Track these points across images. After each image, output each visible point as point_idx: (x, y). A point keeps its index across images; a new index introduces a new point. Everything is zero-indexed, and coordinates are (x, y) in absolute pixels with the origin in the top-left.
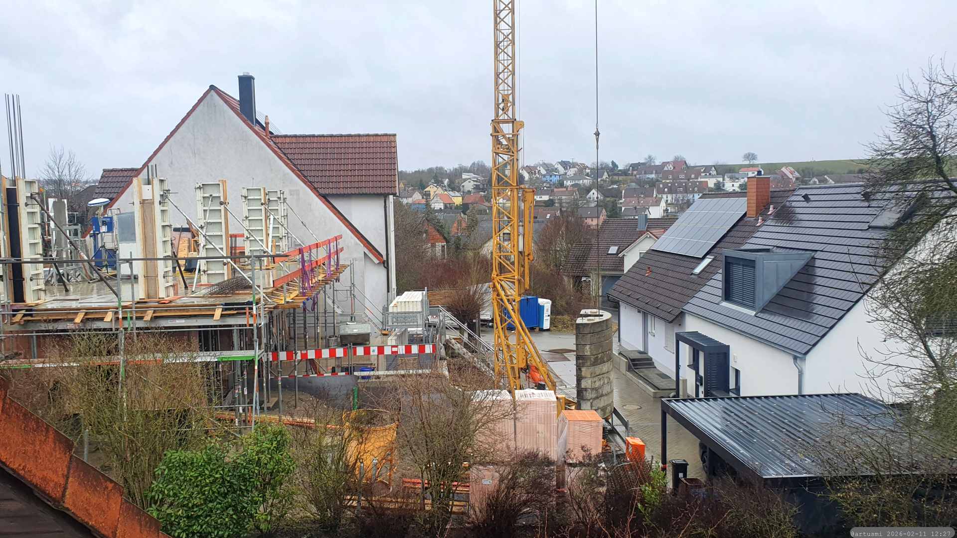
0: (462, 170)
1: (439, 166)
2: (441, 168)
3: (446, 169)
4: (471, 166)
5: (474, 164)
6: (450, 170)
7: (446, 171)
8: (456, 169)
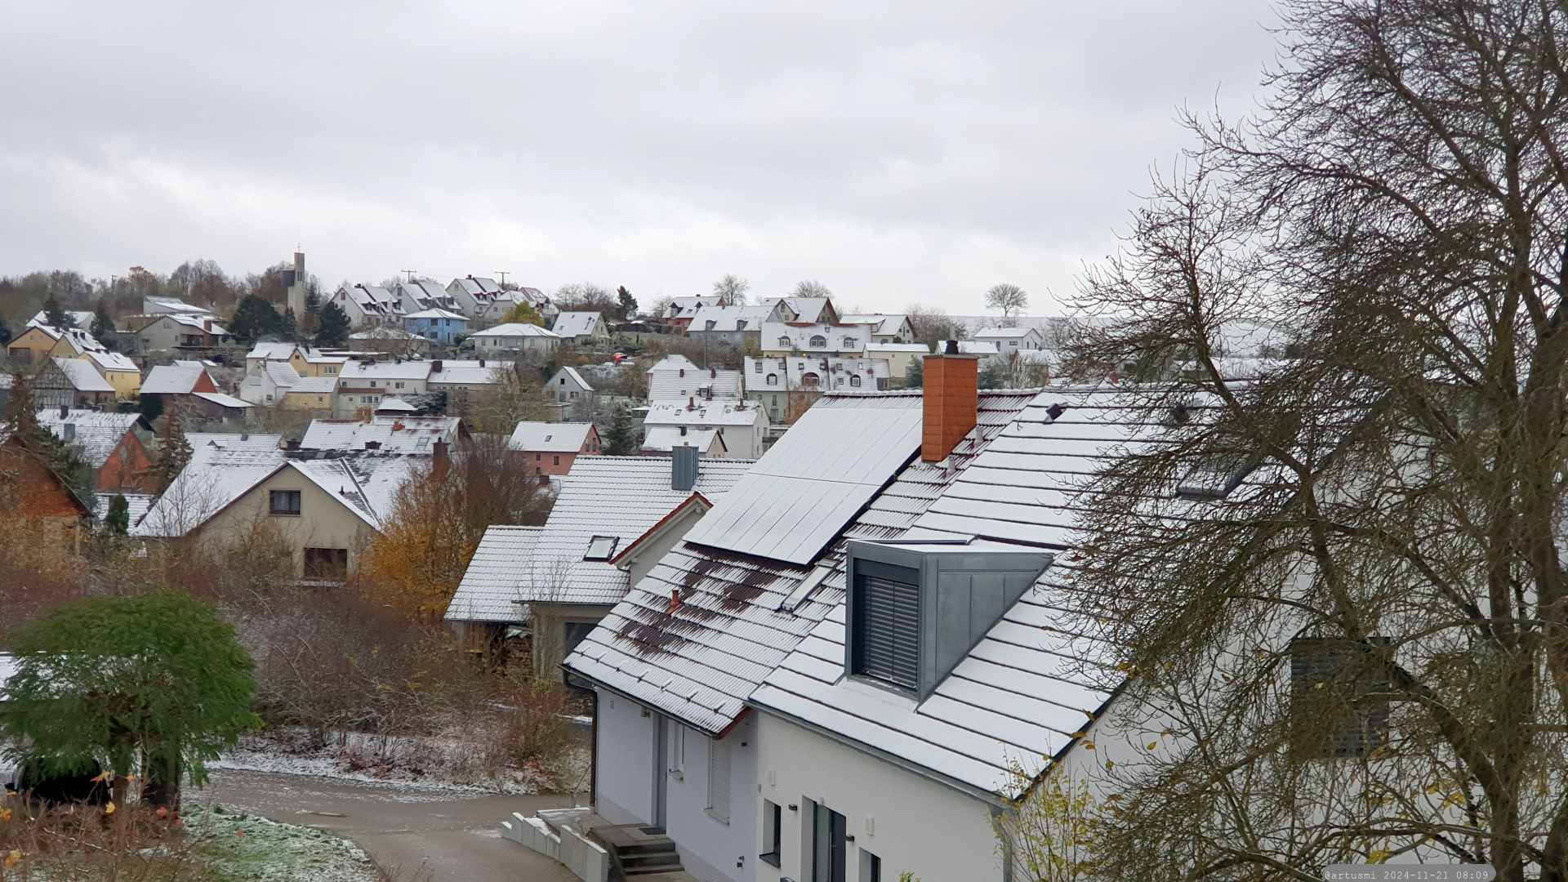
0: (144, 285)
1: (63, 270)
2: (70, 279)
3: (87, 280)
4: (175, 276)
5: (184, 269)
6: (103, 283)
7: (89, 287)
8: (122, 284)
